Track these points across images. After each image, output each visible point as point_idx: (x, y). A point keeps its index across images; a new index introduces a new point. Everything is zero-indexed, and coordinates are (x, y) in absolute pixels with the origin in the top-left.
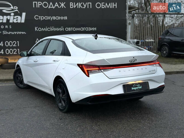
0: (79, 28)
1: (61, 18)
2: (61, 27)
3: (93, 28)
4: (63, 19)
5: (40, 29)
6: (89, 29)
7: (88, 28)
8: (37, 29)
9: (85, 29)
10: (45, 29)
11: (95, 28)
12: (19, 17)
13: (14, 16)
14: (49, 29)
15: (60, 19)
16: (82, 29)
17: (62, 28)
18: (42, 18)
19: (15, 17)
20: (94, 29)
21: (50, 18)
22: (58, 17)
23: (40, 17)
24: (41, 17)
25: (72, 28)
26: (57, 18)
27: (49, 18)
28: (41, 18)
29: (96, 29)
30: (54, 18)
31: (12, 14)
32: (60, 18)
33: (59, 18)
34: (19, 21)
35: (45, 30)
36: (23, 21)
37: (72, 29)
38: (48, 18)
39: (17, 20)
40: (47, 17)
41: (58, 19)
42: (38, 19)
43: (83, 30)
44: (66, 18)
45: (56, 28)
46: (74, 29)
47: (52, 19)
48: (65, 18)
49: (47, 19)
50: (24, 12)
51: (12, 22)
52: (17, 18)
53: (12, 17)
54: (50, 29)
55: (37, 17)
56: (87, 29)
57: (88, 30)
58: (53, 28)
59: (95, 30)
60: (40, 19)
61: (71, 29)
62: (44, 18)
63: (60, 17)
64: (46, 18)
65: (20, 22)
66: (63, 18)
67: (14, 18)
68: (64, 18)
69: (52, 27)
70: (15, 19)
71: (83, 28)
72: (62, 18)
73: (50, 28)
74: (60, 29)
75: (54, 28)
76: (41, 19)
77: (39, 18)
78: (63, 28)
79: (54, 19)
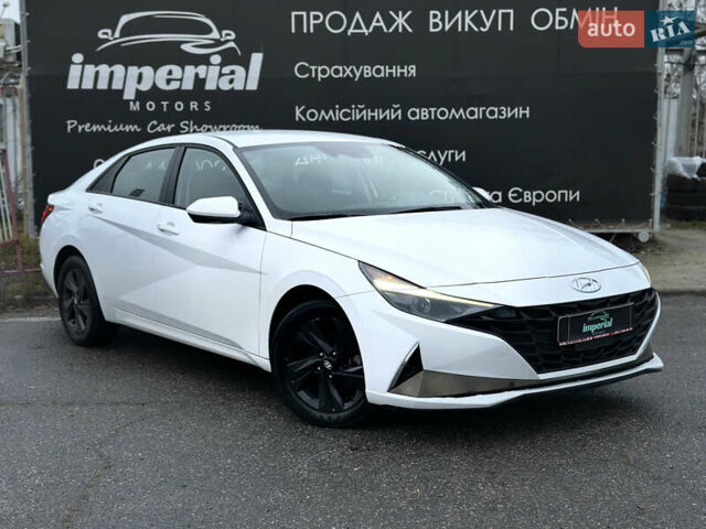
0: (461, 110)
1: (394, 71)
2: (391, 107)
3: (516, 110)
4: (402, 74)
5: (312, 115)
6: (500, 113)
7: (496, 110)
8: (303, 113)
9: (484, 112)
10: (331, 112)
11: (524, 109)
12: (240, 70)
13: (222, 65)
14: (345, 115)
15: (391, 74)
16: (472, 113)
17: (396, 110)
18: (324, 72)
19: (226, 70)
20: (521, 112)
21: (352, 71)
22: (382, 68)
23: (316, 70)
24: (320, 68)
25: (433, 110)
26: (378, 71)
27: (348, 71)
28: (320, 72)
29: (527, 112)
30: (368, 71)
31: (216, 59)
32: (388, 71)
33: (385, 71)
34: (238, 86)
35: (331, 117)
36: (253, 85)
37: (436, 112)
38: (344, 71)
39: (231, 81)
40: (341, 68)
41: (382, 75)
42: (307, 75)
43: (476, 117)
44: (412, 70)
45: (373, 111)
46: (443, 114)
47: (358, 75)
48: (409, 72)
49: (341, 75)
50: (258, 51)
51: (214, 88)
52: (232, 72)
53: (214, 71)
54: (350, 115)
55: (303, 70)
56: (492, 113)
57: (496, 116)
58: (361, 111)
59: (524, 115)
60: (313, 75)
61: (430, 113)
62: (330, 72)
63: (391, 68)
64: (337, 72)
65: (242, 88)
66: (399, 71)
67: (221, 75)
68: (405, 71)
69: (356, 108)
70: (223, 78)
71: (476, 110)
72: (396, 71)
73: (351, 109)
74: (388, 111)
75: (366, 108)
76: (320, 75)
77: (311, 74)
78: (399, 112)
79: (365, 76)
